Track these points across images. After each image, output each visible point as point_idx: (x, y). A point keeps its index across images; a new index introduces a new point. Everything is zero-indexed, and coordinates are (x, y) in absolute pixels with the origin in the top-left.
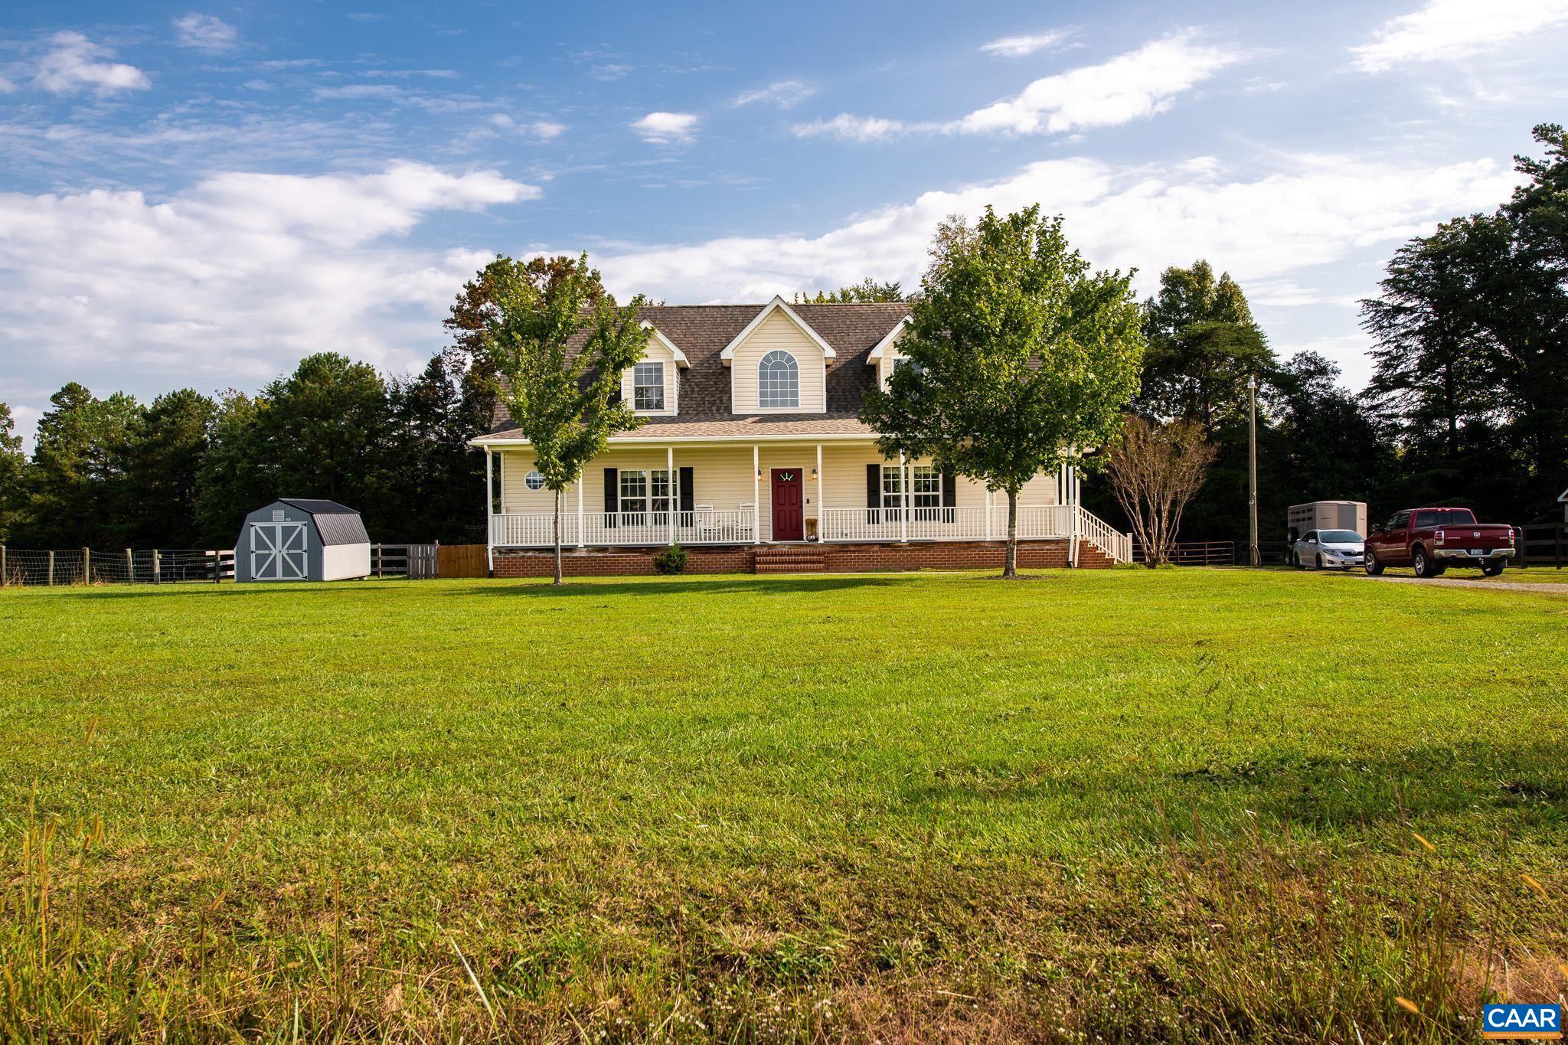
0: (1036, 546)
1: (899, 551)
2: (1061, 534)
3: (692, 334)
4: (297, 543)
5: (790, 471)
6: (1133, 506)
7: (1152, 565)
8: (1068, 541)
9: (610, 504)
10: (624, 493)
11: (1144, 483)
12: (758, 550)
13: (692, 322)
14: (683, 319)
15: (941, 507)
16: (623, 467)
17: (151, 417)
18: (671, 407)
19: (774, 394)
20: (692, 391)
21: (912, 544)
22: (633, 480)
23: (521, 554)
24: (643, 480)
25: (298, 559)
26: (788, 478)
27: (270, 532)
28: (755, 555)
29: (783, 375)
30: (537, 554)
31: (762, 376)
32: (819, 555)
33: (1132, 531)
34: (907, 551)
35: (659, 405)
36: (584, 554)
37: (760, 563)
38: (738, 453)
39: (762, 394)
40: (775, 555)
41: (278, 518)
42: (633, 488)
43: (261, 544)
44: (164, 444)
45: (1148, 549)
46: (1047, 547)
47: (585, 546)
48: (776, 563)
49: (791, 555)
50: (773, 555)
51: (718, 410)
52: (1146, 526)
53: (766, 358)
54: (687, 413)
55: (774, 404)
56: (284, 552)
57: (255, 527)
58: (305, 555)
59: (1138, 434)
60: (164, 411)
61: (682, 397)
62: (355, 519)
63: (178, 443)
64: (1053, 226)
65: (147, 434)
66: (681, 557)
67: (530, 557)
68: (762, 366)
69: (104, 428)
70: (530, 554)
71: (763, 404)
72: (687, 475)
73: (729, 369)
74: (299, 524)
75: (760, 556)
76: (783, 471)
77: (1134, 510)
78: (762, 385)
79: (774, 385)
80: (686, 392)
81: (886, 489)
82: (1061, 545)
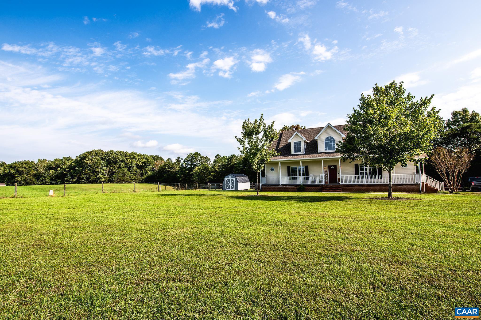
0: (408, 186)
1: (364, 187)
2: (417, 182)
3: (310, 135)
4: (233, 183)
5: (333, 166)
6: (443, 174)
7: (451, 192)
8: (420, 184)
9: (289, 175)
10: (292, 172)
11: (447, 167)
12: (323, 186)
13: (310, 132)
14: (308, 131)
15: (377, 175)
16: (292, 166)
17: (228, 159)
18: (303, 151)
19: (329, 147)
20: (309, 148)
21: (367, 185)
22: (294, 169)
23: (267, 186)
24: (296, 169)
25: (233, 186)
26: (333, 168)
27: (229, 180)
28: (323, 187)
29: (331, 142)
30: (271, 186)
31: (326, 143)
32: (340, 187)
33: (443, 181)
34: (366, 187)
35: (300, 151)
36: (281, 186)
37: (324, 189)
38: (318, 162)
39: (326, 147)
40: (328, 187)
41: (230, 178)
42: (294, 171)
43: (227, 183)
44: (230, 164)
45: (450, 187)
46: (412, 186)
47: (282, 184)
48: (328, 189)
49: (332, 187)
50: (327, 187)
51: (315, 152)
52: (449, 180)
53: (326, 138)
54: (307, 153)
55: (329, 149)
56: (231, 184)
57: (226, 179)
58: (235, 185)
59: (444, 152)
60: (230, 158)
61: (306, 149)
62: (247, 178)
63: (231, 164)
64: (400, 86)
65: (227, 163)
66: (303, 187)
67: (269, 187)
68: (325, 140)
69: (222, 162)
70: (269, 186)
71: (326, 150)
72: (307, 168)
73: (317, 142)
74: (234, 179)
75: (324, 187)
76: (332, 166)
77: (444, 175)
78: (326, 145)
79: (329, 145)
80: (307, 148)
81: (361, 170)
82: (417, 186)
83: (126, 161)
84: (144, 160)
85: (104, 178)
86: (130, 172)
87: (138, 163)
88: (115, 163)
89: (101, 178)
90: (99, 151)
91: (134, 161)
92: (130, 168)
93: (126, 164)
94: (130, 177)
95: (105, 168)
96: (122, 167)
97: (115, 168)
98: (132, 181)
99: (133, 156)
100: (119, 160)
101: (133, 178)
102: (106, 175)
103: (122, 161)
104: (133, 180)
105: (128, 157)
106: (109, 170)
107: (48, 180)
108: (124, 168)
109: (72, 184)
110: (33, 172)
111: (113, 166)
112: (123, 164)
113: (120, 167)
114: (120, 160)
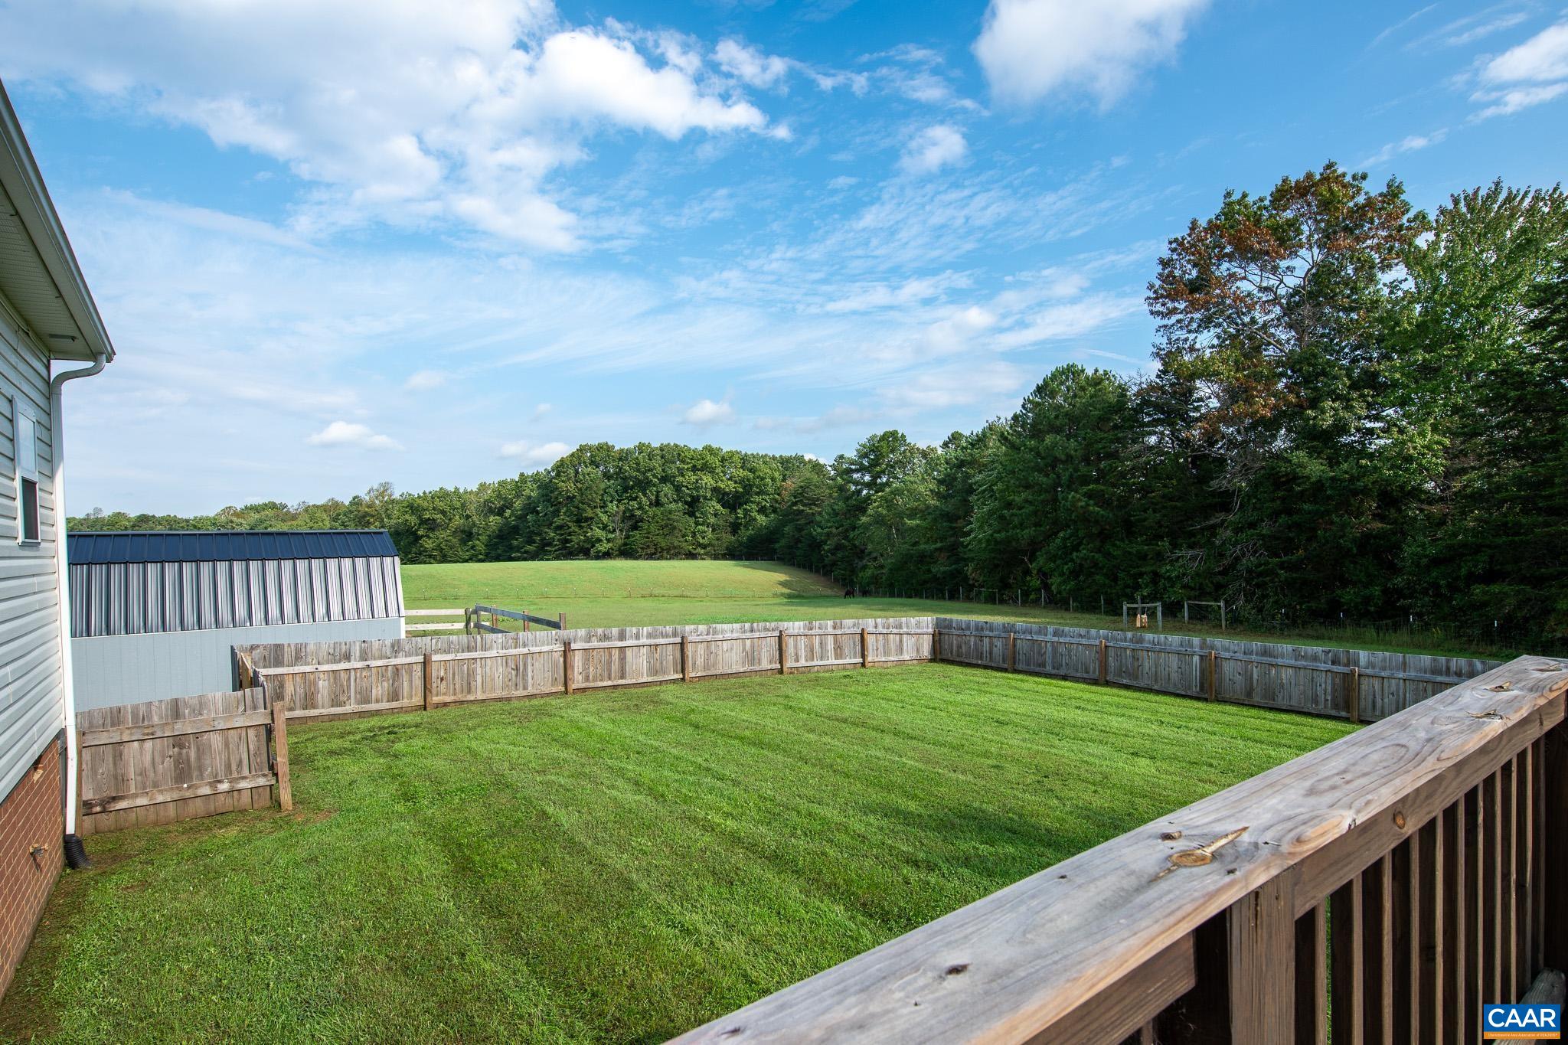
83: (681, 479)
84: (742, 473)
85: (609, 540)
86: (696, 517)
87: (720, 484)
88: (643, 485)
89: (599, 540)
90: (600, 447)
91: (707, 480)
92: (693, 505)
93: (678, 488)
94: (694, 534)
95: (612, 507)
96: (664, 500)
97: (640, 508)
98: (702, 551)
99: (703, 462)
100: (654, 476)
101: (705, 541)
102: (614, 530)
103: (664, 479)
104: (705, 548)
105: (688, 463)
106: (624, 512)
107: (480, 546)
108: (673, 506)
109: (525, 559)
110: (458, 521)
111: (635, 499)
112: (667, 489)
113: (658, 503)
114: (657, 477)
